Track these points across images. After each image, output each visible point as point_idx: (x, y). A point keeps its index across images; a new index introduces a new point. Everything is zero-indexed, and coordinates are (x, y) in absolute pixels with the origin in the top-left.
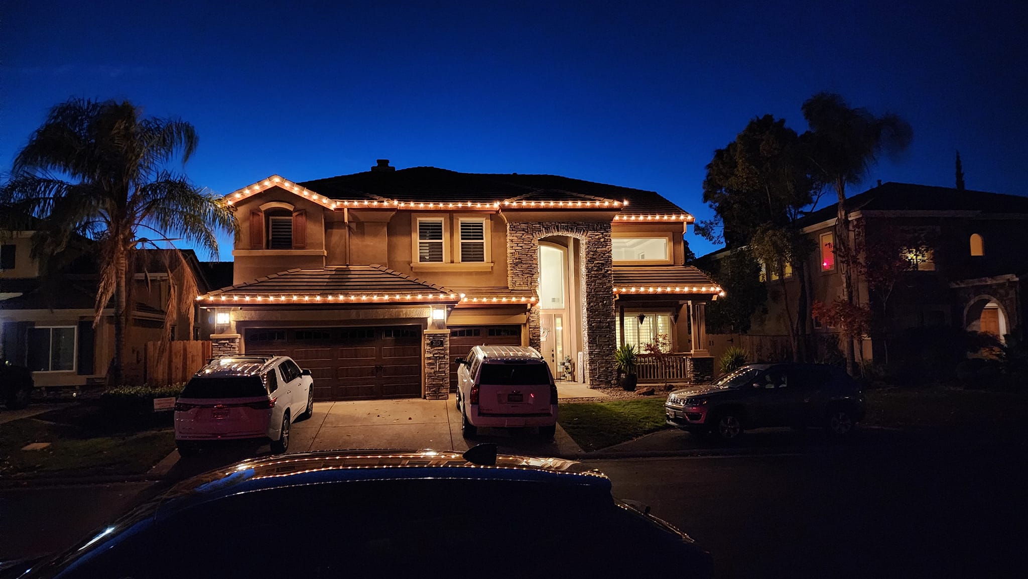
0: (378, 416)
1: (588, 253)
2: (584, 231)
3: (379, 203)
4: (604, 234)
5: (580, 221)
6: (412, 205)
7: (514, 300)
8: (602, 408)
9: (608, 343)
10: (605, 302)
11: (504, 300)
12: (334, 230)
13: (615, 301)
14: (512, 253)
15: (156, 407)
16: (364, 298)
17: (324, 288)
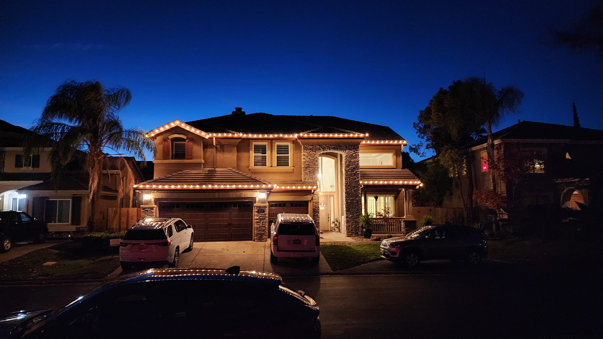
0: (228, 250)
1: (346, 162)
2: (344, 150)
3: (232, 135)
4: (355, 151)
5: (342, 144)
6: (250, 136)
7: (304, 187)
8: (349, 248)
9: (356, 212)
10: (355, 189)
11: (299, 188)
12: (208, 149)
13: (361, 188)
14: (304, 162)
15: (111, 244)
16: (222, 187)
17: (201, 181)
